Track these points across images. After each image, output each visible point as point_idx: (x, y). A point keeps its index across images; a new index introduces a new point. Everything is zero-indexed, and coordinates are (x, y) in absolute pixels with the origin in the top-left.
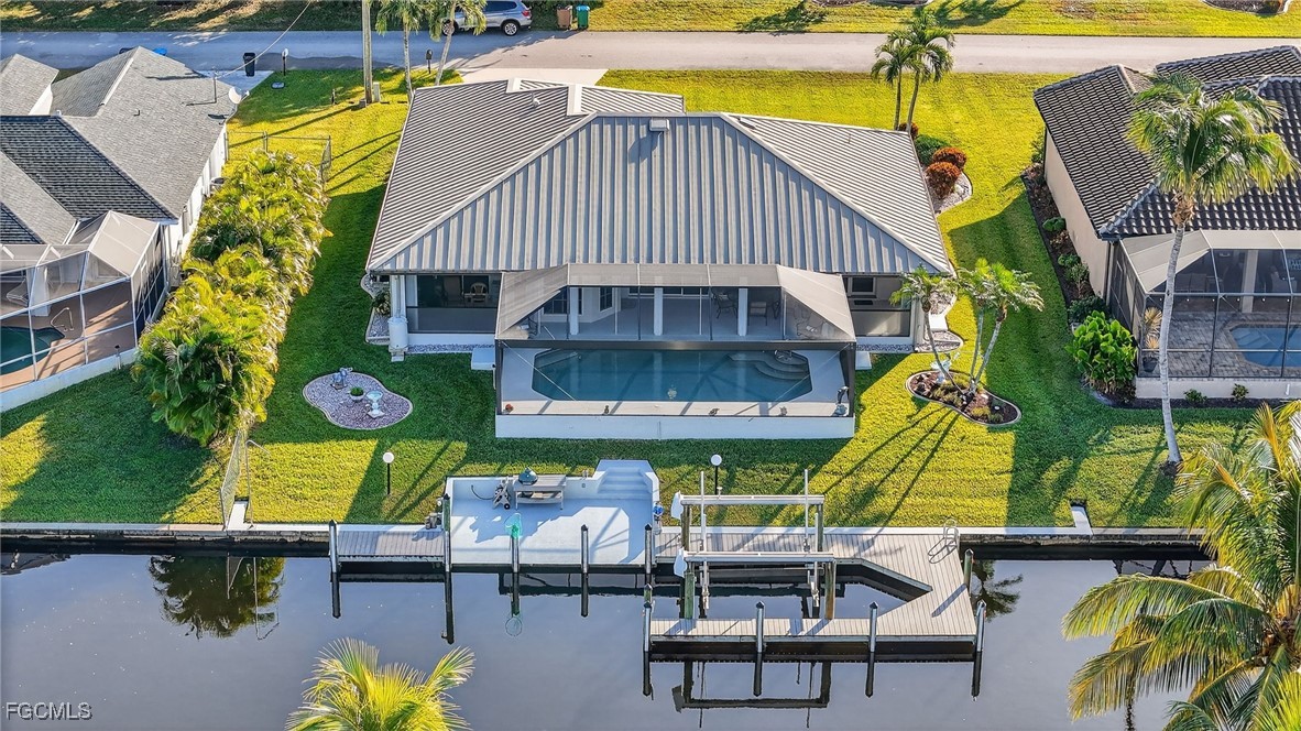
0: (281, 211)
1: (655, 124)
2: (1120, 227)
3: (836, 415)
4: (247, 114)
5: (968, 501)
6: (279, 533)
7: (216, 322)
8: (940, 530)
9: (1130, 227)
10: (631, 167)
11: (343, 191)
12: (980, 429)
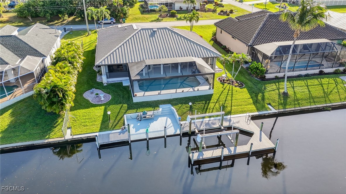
0: (72, 53)
1: (154, 30)
2: (252, 44)
3: (210, 89)
4: (65, 37)
5: (246, 107)
6: (81, 138)
7: (56, 82)
8: (245, 115)
9: (254, 43)
10: (151, 38)
11: (86, 50)
12: (238, 89)
